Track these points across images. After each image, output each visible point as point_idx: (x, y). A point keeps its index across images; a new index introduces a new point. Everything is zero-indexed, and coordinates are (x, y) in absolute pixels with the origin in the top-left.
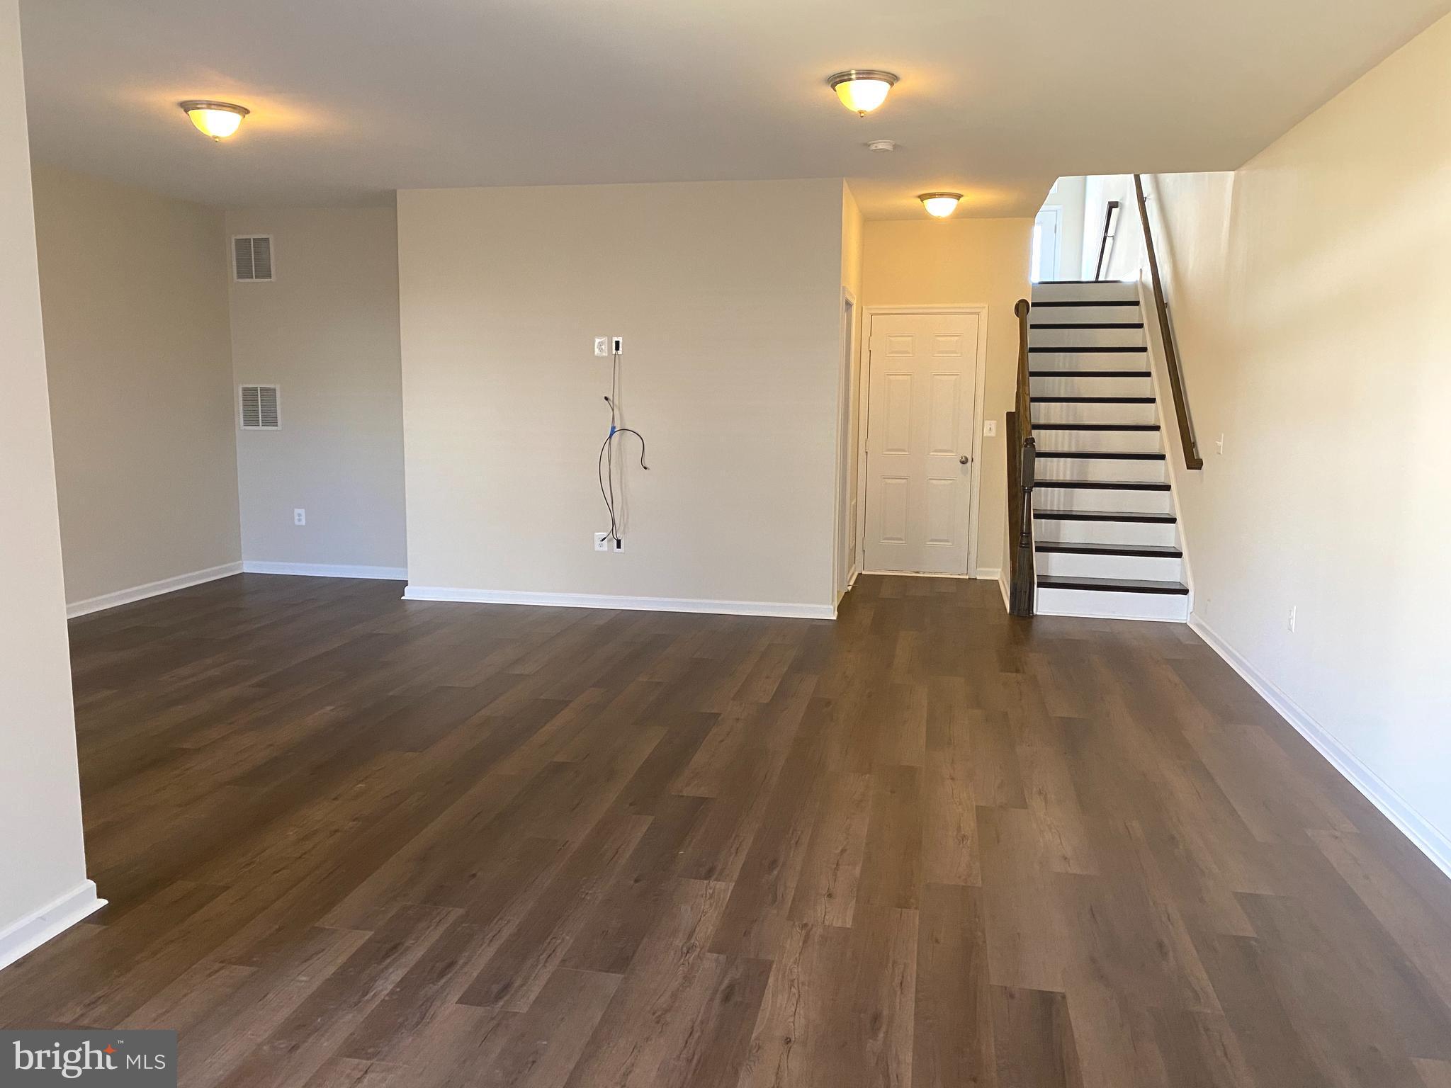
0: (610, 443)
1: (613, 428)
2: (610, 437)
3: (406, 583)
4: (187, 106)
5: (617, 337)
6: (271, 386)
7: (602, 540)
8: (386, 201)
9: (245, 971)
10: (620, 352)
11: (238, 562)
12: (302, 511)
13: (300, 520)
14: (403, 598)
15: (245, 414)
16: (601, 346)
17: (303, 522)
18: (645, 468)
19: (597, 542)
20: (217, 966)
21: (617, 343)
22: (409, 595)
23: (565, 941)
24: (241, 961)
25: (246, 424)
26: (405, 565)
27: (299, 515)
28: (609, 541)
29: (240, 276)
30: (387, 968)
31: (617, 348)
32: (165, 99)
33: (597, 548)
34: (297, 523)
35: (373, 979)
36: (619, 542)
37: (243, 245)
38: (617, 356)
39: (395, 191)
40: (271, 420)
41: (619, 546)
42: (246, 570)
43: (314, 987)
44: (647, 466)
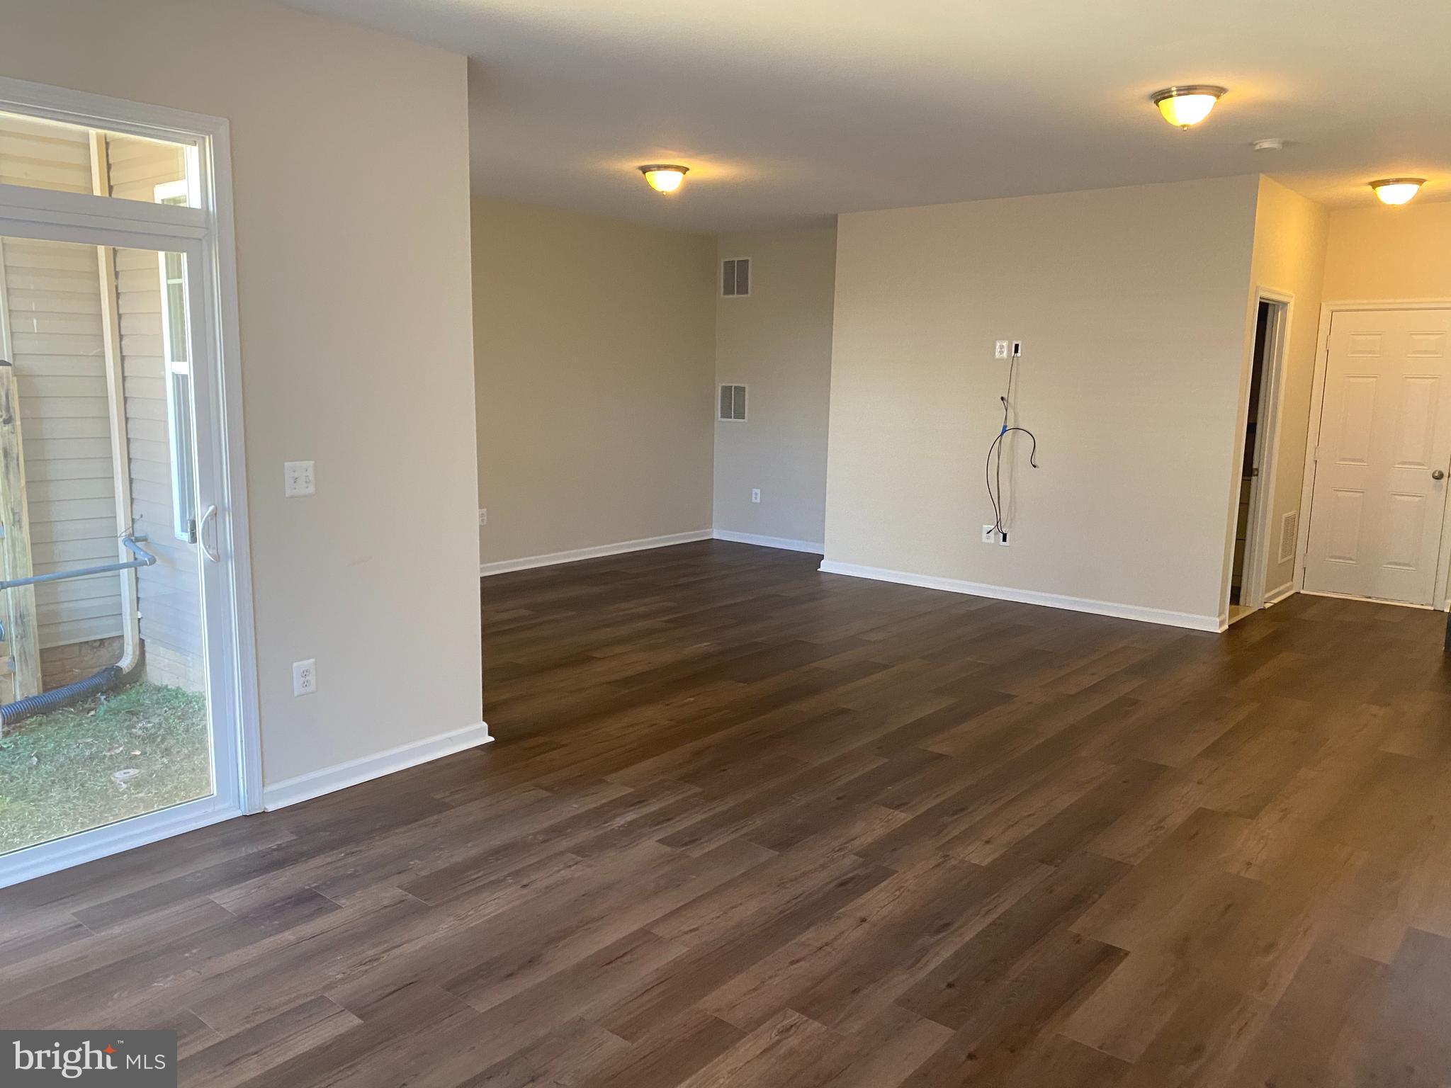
0: (1000, 441)
1: (1005, 427)
2: (1001, 435)
3: (822, 557)
4: (645, 170)
5: (1017, 340)
6: (742, 385)
7: (988, 533)
8: (830, 223)
9: (545, 794)
10: (1019, 354)
11: (708, 530)
12: (758, 491)
13: (756, 498)
14: (819, 570)
15: (722, 408)
16: (1002, 350)
17: (758, 501)
18: (1035, 466)
19: (985, 534)
20: (532, 788)
21: (1017, 346)
22: (825, 567)
23: (757, 822)
24: (546, 789)
25: (722, 417)
26: (824, 543)
27: (756, 494)
28: (996, 534)
29: (726, 293)
30: (628, 812)
31: (1016, 351)
32: (630, 166)
33: (984, 540)
34: (754, 500)
35: (615, 816)
36: (1005, 536)
37: (729, 265)
38: (1015, 359)
39: (836, 216)
40: (740, 414)
41: (1004, 540)
42: (715, 536)
43: (579, 812)
44: (1037, 463)
